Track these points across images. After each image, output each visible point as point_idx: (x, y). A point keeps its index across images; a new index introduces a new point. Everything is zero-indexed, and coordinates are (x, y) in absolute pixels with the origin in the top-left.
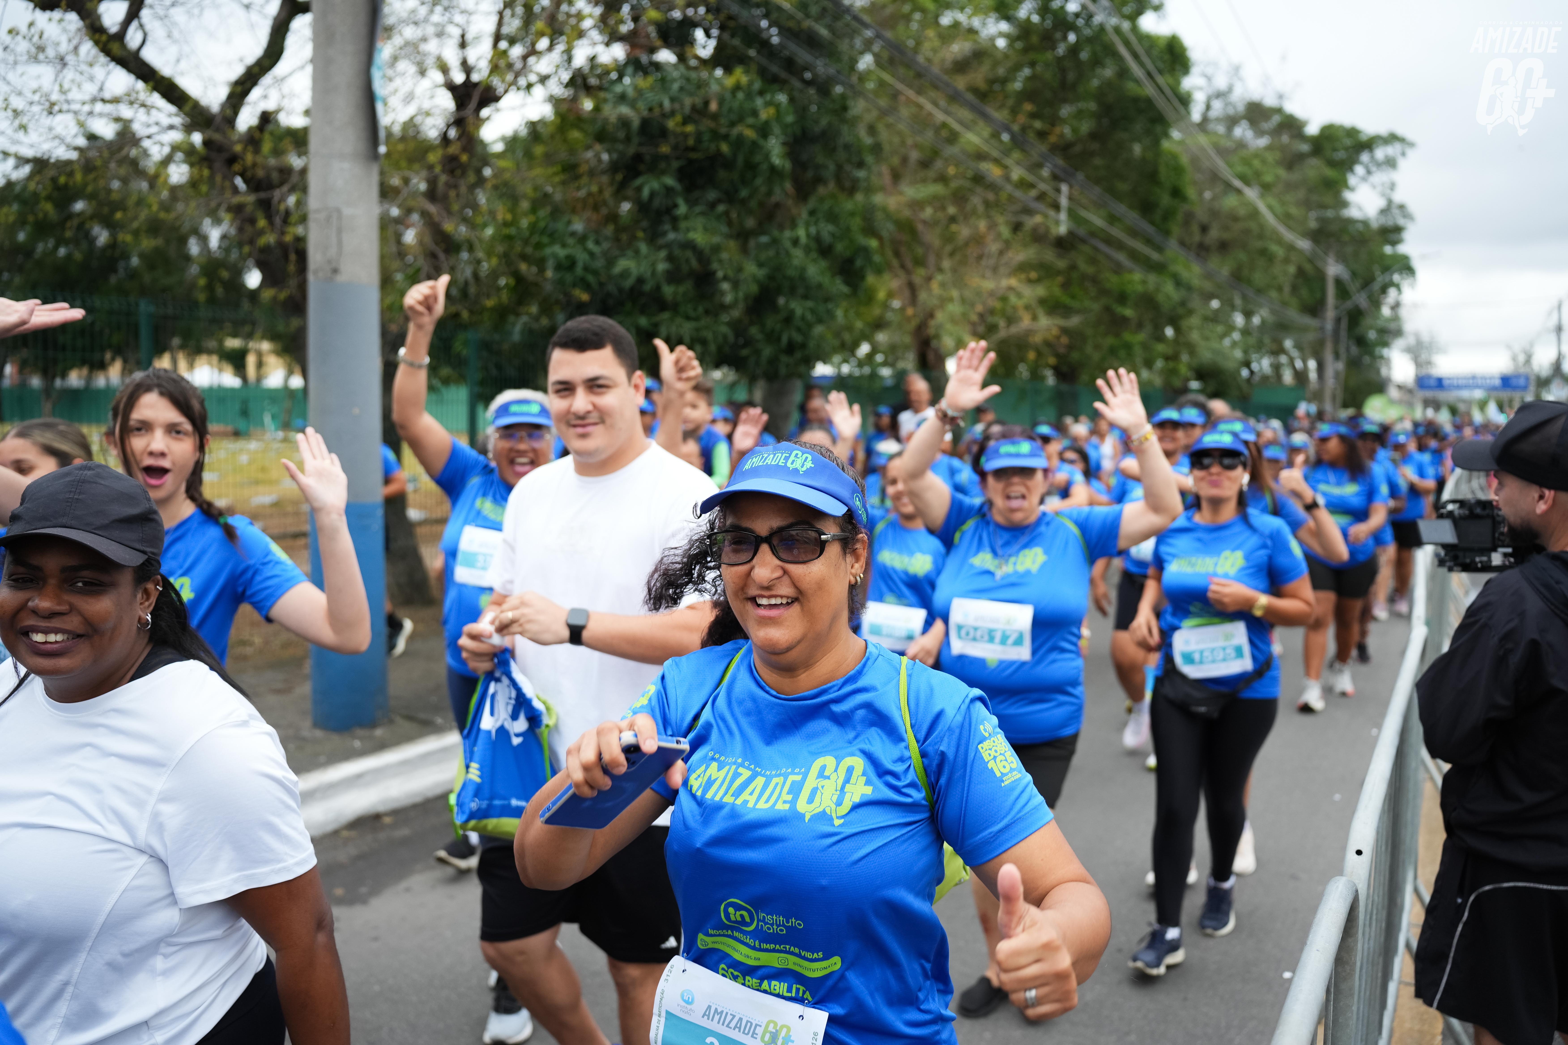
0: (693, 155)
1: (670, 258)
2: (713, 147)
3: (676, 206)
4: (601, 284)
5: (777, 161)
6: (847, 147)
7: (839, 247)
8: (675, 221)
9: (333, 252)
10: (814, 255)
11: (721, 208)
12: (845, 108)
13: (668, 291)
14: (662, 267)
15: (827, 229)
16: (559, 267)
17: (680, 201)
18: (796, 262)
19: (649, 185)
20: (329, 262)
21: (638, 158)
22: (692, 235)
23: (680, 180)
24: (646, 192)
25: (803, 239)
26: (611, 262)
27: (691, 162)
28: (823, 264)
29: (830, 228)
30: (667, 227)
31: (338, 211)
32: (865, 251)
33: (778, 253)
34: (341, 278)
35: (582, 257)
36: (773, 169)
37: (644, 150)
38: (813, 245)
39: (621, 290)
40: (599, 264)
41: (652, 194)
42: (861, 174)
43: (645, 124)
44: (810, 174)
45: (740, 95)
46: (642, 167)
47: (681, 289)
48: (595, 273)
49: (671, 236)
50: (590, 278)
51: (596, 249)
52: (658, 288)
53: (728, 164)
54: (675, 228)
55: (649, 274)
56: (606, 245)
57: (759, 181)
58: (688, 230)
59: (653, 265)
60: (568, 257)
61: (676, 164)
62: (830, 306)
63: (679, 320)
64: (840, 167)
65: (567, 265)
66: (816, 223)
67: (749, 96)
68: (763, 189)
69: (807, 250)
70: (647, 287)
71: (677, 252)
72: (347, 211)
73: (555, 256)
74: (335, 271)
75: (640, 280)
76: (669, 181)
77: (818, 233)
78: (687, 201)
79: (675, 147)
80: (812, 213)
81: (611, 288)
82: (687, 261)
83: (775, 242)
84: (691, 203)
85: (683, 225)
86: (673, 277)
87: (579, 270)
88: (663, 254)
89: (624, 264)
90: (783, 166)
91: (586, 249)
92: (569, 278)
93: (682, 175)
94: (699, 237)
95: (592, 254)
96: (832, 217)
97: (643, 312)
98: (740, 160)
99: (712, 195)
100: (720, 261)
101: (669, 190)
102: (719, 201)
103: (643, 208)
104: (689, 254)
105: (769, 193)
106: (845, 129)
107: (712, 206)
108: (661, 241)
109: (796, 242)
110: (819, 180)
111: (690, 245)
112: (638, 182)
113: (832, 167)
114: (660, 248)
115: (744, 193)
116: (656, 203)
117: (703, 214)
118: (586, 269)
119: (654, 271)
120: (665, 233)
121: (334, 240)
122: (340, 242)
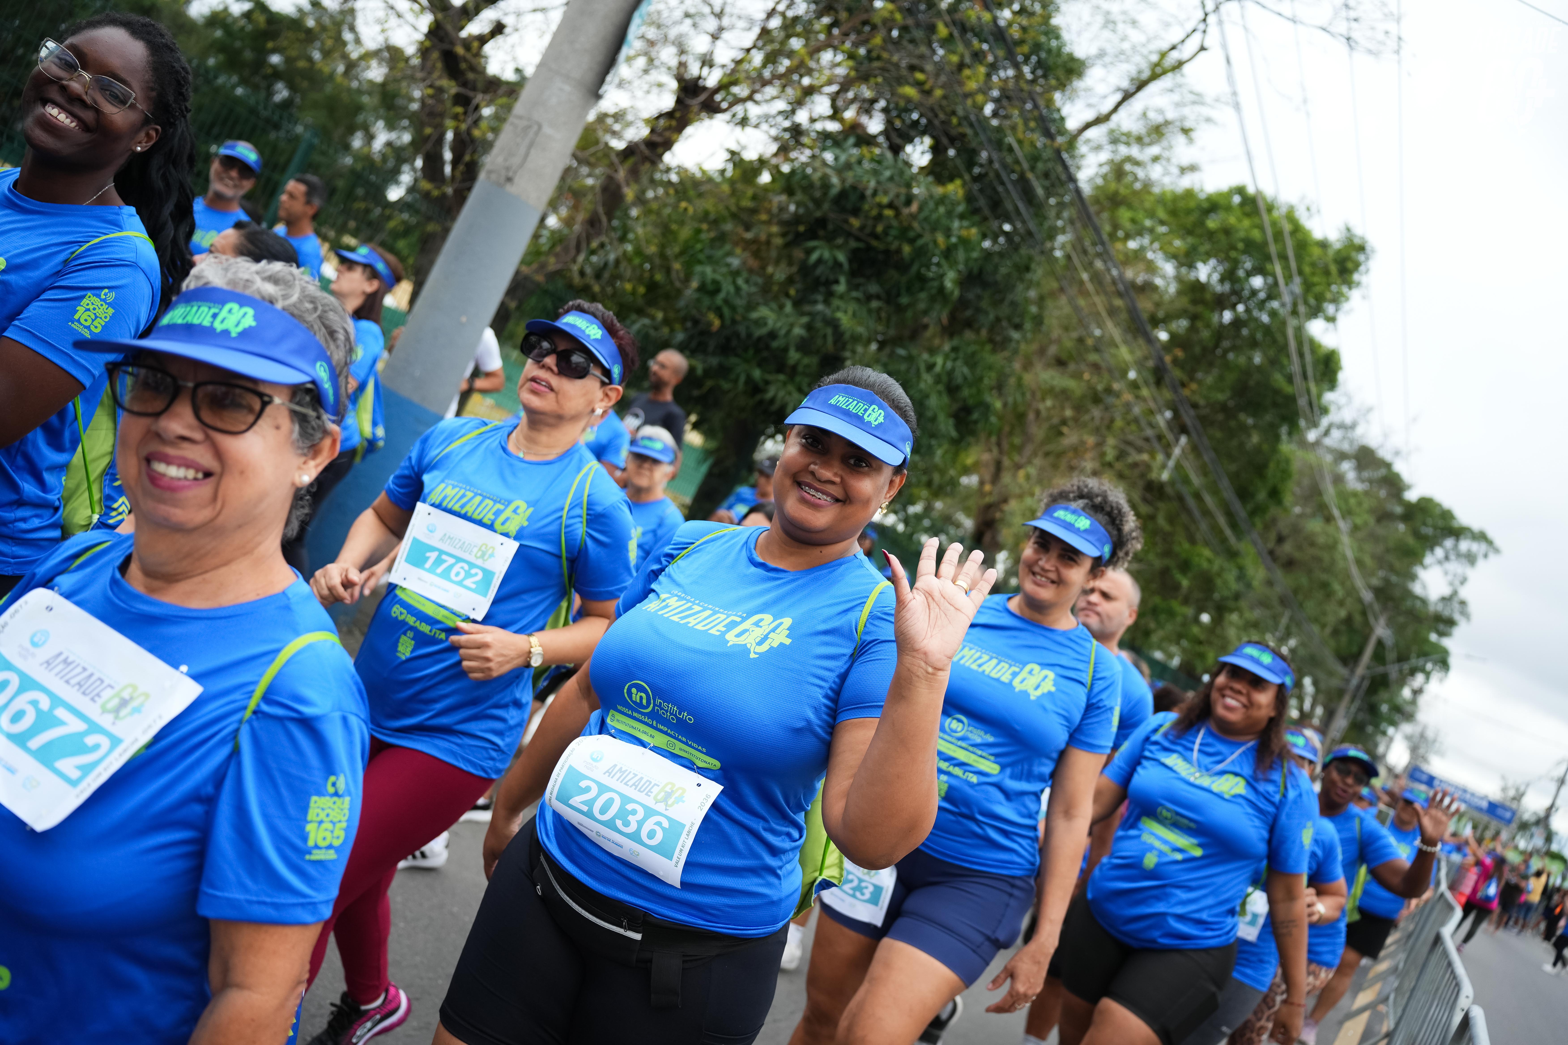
0: (875, 243)
1: (809, 327)
2: (894, 246)
3: (837, 282)
4: (734, 322)
5: (948, 284)
6: (1013, 304)
7: (966, 392)
8: (829, 296)
9: (516, 161)
10: (940, 387)
11: (875, 304)
12: (1027, 269)
13: (794, 356)
14: (798, 331)
15: (962, 370)
16: (702, 288)
17: (842, 280)
18: (922, 385)
19: (821, 252)
20: (508, 169)
21: (822, 222)
22: (839, 315)
23: (850, 261)
24: (814, 256)
25: (938, 368)
26: (751, 306)
27: (869, 248)
28: (946, 399)
29: (966, 370)
30: (820, 297)
31: (540, 127)
32: (986, 408)
33: (908, 371)
34: (510, 189)
35: (727, 288)
36: (941, 289)
37: (832, 216)
38: (945, 379)
39: (749, 335)
40: (739, 302)
41: (820, 261)
42: (1016, 335)
43: (843, 194)
44: (968, 313)
45: (942, 210)
46: (821, 233)
47: (806, 361)
48: (733, 308)
49: (820, 307)
50: (726, 311)
51: (744, 287)
52: (785, 350)
53: (902, 267)
54: (827, 302)
55: (783, 332)
56: (753, 289)
57: (923, 295)
58: (838, 309)
59: (792, 325)
60: (715, 282)
61: (853, 244)
62: (934, 442)
63: (790, 388)
64: (998, 320)
65: (710, 290)
66: (955, 360)
67: (949, 214)
68: (922, 306)
69: (938, 380)
70: (775, 344)
71: (819, 324)
72: (547, 130)
73: (703, 274)
74: (509, 180)
75: (773, 335)
76: (841, 257)
77: (953, 370)
78: (848, 283)
79: (862, 228)
80: (955, 349)
81: (742, 330)
82: (825, 336)
83: (910, 359)
84: (853, 286)
85: (836, 302)
86: (804, 346)
87: (719, 298)
88: (805, 320)
89: (764, 312)
90: (952, 293)
91: (734, 283)
92: (706, 301)
93: (855, 256)
94: (845, 320)
95: (738, 289)
96: (972, 362)
97: (759, 365)
98: (914, 269)
99: (874, 288)
100: (854, 352)
101: (837, 265)
102: (878, 297)
103: (805, 270)
104: (829, 331)
105: (926, 312)
106: (1020, 287)
107: (869, 298)
108: (807, 308)
109: (930, 367)
110: (969, 324)
111: (834, 324)
112: (812, 244)
113: (992, 316)
114: (803, 314)
115: (904, 300)
116: (819, 271)
117: (858, 300)
118: (726, 301)
119: (789, 332)
120: (815, 302)
121: (522, 150)
122: (527, 155)
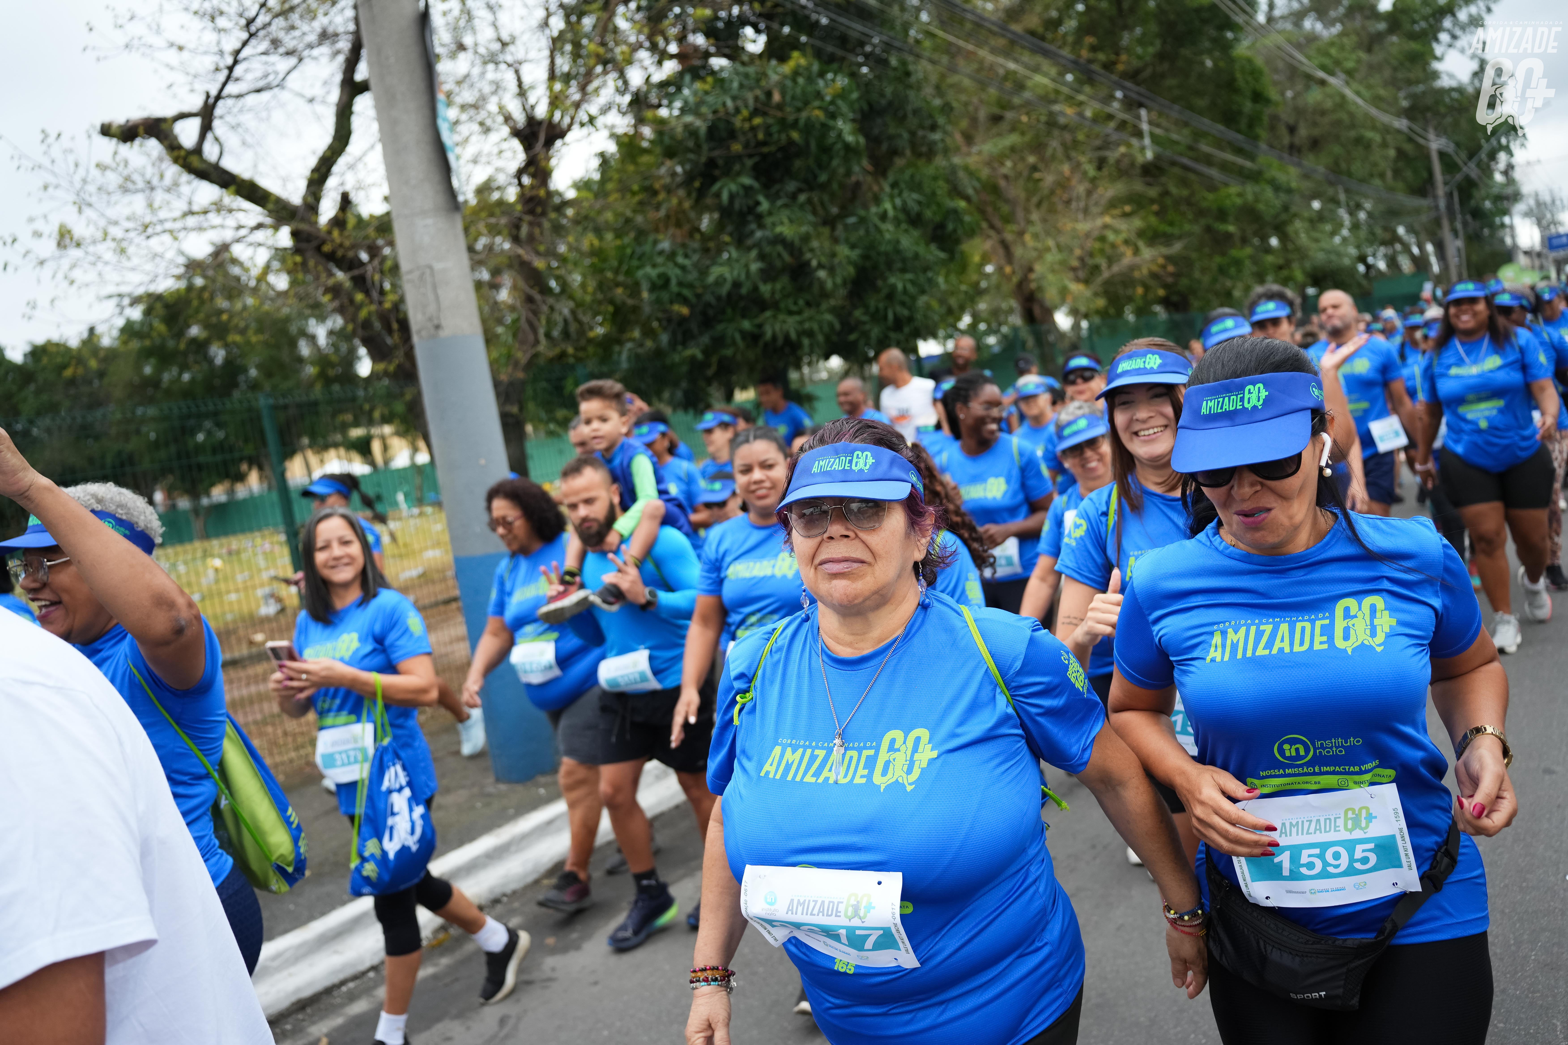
0: (765, 150)
1: (762, 257)
2: (783, 137)
3: (758, 203)
4: (698, 296)
5: (850, 138)
6: (917, 112)
7: (928, 214)
8: (759, 218)
9: (432, 309)
10: (904, 226)
11: (802, 198)
12: (908, 74)
13: (765, 289)
14: (755, 267)
15: (912, 198)
16: (653, 288)
17: (761, 198)
18: (887, 236)
19: (726, 189)
20: (430, 319)
21: (711, 163)
22: (779, 229)
23: (757, 178)
24: (725, 196)
25: (891, 213)
26: (704, 272)
27: (764, 156)
28: (916, 233)
29: (915, 196)
30: (753, 226)
31: (430, 267)
32: (955, 214)
33: (867, 232)
34: (444, 333)
35: (674, 273)
36: (847, 147)
37: (716, 153)
38: (902, 216)
39: (719, 298)
40: (692, 276)
41: (732, 197)
42: (937, 136)
43: (712, 128)
44: (885, 147)
45: (801, 80)
46: (717, 172)
47: (778, 286)
48: (691, 286)
49: (759, 234)
50: (686, 292)
51: (687, 262)
52: (756, 289)
53: (802, 151)
54: (761, 226)
55: (743, 277)
56: (696, 257)
57: (835, 162)
58: (774, 225)
59: (747, 266)
60: (660, 276)
61: (749, 163)
62: (930, 274)
63: (781, 317)
64: (913, 134)
65: (661, 284)
66: (900, 194)
67: (810, 79)
68: (841, 171)
69: (897, 222)
70: (744, 291)
71: (768, 249)
72: (438, 266)
73: (647, 277)
74: (438, 327)
75: (737, 285)
76: (747, 181)
77: (904, 203)
78: (767, 197)
79: (746, 146)
80: (894, 185)
81: (709, 298)
82: (779, 255)
83: (863, 220)
84: (772, 198)
85: (768, 221)
86: (768, 274)
87: (674, 286)
88: (754, 253)
89: (716, 271)
90: (858, 142)
91: (676, 265)
92: (665, 296)
93: (757, 172)
94: (786, 230)
95: (683, 268)
96: (916, 186)
97: (744, 316)
98: (813, 145)
99: (791, 186)
100: (812, 250)
101: (748, 189)
102: (800, 190)
103: (726, 212)
104: (780, 248)
105: (848, 173)
106: (911, 94)
107: (794, 197)
108: (749, 242)
109: (884, 217)
110: (895, 152)
111: (780, 240)
112: (716, 187)
113: (905, 135)
114: (749, 249)
115: (823, 178)
116: (737, 206)
117: (786, 206)
118: (680, 284)
119: (748, 273)
120: (752, 233)
121: (431, 297)
122: (437, 298)
